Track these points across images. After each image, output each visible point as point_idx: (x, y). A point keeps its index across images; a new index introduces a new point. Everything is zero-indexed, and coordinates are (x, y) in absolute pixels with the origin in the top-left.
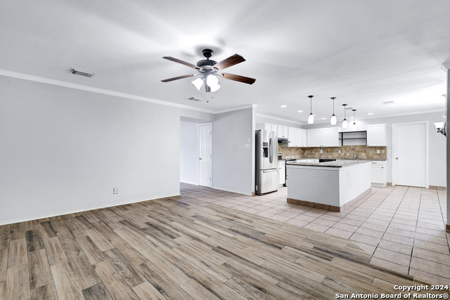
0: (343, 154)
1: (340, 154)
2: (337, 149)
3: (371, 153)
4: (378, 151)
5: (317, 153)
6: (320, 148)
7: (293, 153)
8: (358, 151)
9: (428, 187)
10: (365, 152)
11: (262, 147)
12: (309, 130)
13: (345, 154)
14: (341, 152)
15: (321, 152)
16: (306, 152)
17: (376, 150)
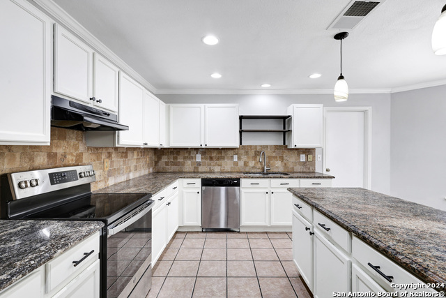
0: (241, 164)
1: (236, 164)
2: (230, 153)
3: (291, 159)
4: (303, 158)
5: (189, 162)
6: (197, 150)
7: (133, 163)
8: (270, 158)
10: (282, 158)
12: (172, 106)
13: (246, 164)
14: (239, 158)
15: (199, 158)
16: (164, 159)
17: (299, 155)
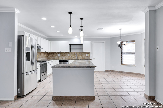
0: (70, 57)
1: (69, 57)
2: (67, 54)
3: (84, 55)
4: (87, 55)
5: (56, 56)
6: (58, 53)
7: (42, 56)
8: (78, 55)
9: (105, 71)
10: (81, 55)
11: (25, 52)
12: (52, 42)
13: (72, 57)
14: (70, 55)
15: (59, 55)
16: (50, 55)
17: (86, 54)
